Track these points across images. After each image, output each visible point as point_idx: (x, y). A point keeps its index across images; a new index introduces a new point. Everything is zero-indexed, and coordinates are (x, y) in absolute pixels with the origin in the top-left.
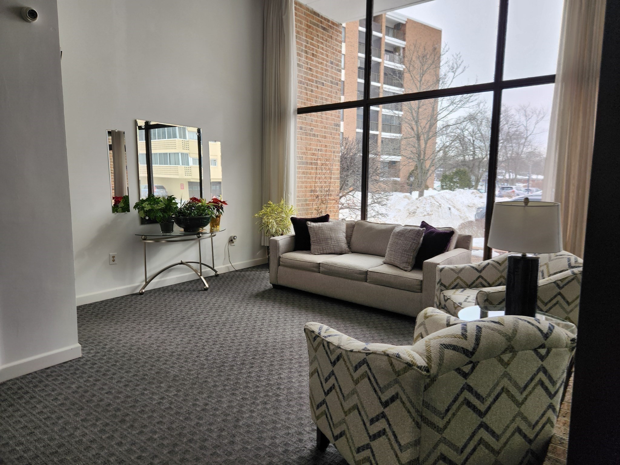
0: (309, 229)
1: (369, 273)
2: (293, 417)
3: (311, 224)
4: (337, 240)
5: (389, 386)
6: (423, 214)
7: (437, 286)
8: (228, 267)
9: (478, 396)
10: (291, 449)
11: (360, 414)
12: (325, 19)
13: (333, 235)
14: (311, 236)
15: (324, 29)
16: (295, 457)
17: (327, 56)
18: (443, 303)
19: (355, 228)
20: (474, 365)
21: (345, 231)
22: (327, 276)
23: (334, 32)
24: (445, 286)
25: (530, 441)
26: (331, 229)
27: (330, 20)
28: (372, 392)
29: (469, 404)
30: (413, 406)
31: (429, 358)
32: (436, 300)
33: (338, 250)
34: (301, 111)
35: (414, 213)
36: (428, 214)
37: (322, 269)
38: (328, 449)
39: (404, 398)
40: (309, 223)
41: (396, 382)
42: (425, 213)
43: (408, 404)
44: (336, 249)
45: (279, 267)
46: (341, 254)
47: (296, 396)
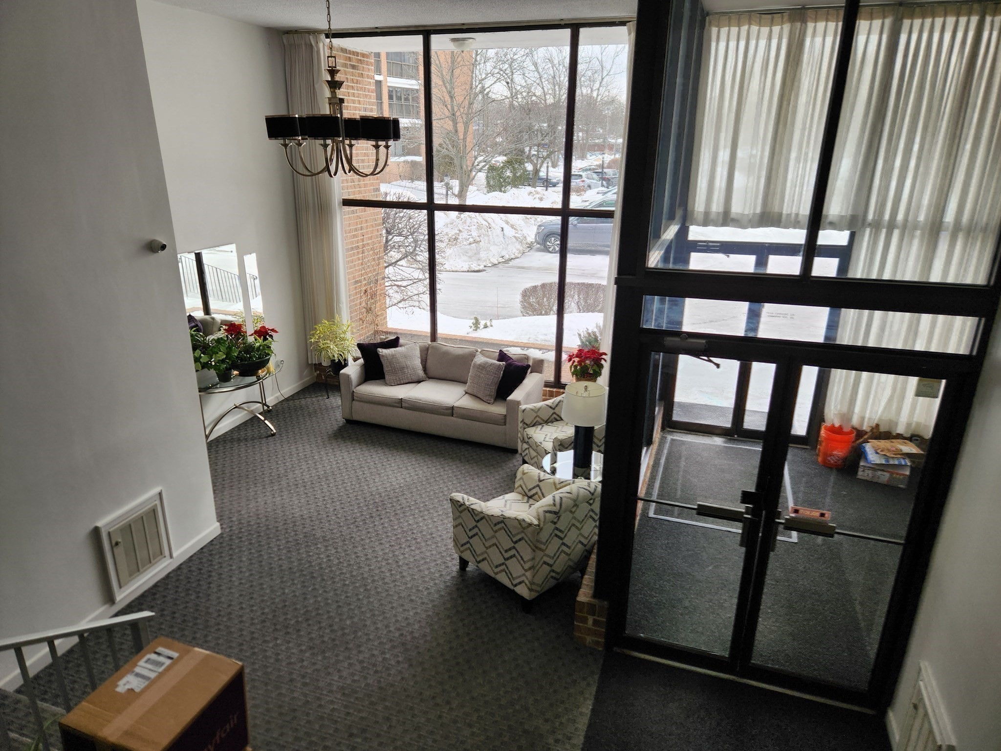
0: (381, 357)
1: (455, 409)
2: (434, 552)
3: (382, 352)
4: (413, 368)
5: (518, 534)
6: (468, 242)
7: (520, 425)
8: (277, 397)
9: (561, 531)
10: (444, 573)
11: (498, 547)
12: (354, 53)
13: (409, 363)
14: (385, 366)
15: (353, 67)
16: (448, 578)
17: (359, 102)
18: (526, 440)
19: (429, 351)
20: (559, 518)
21: (419, 356)
22: (411, 411)
23: (365, 66)
24: (527, 425)
25: (585, 546)
26: (406, 357)
27: (359, 51)
28: (507, 536)
29: (556, 535)
30: (532, 542)
31: (539, 520)
32: (519, 435)
33: (415, 378)
34: (347, 203)
35: (456, 239)
36: (475, 242)
37: (404, 405)
38: (467, 569)
39: (527, 539)
40: (380, 350)
41: (523, 532)
42: (471, 240)
43: (529, 542)
44: (413, 377)
45: (354, 402)
46: (419, 382)
47: (429, 537)
